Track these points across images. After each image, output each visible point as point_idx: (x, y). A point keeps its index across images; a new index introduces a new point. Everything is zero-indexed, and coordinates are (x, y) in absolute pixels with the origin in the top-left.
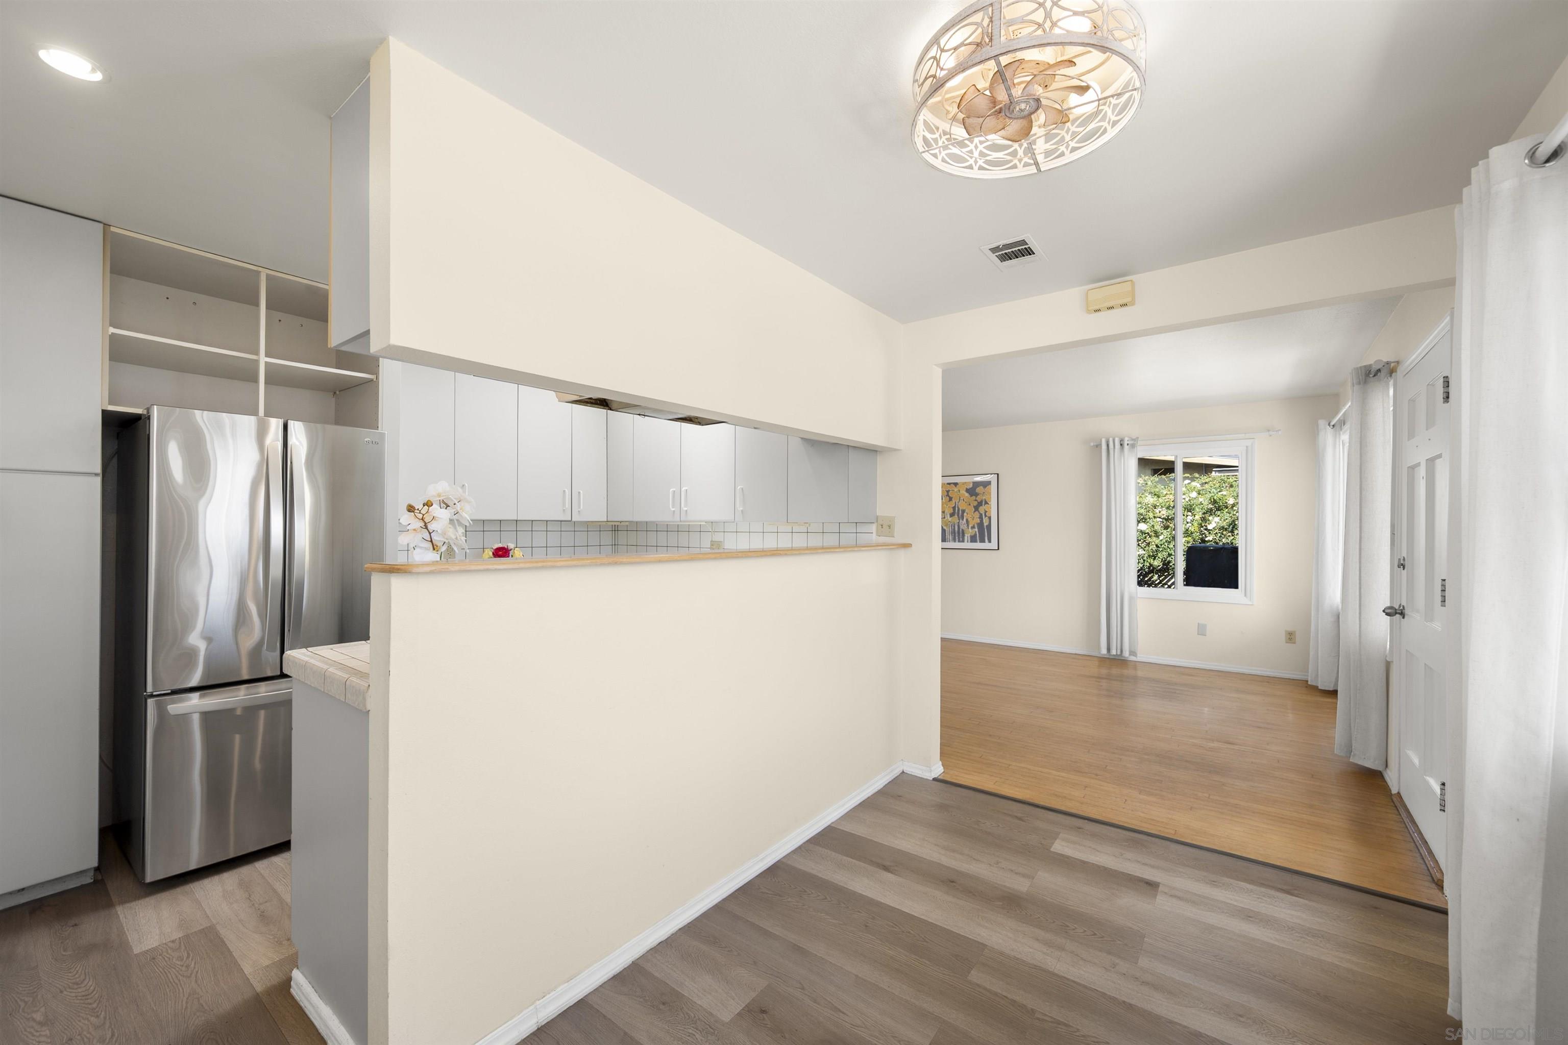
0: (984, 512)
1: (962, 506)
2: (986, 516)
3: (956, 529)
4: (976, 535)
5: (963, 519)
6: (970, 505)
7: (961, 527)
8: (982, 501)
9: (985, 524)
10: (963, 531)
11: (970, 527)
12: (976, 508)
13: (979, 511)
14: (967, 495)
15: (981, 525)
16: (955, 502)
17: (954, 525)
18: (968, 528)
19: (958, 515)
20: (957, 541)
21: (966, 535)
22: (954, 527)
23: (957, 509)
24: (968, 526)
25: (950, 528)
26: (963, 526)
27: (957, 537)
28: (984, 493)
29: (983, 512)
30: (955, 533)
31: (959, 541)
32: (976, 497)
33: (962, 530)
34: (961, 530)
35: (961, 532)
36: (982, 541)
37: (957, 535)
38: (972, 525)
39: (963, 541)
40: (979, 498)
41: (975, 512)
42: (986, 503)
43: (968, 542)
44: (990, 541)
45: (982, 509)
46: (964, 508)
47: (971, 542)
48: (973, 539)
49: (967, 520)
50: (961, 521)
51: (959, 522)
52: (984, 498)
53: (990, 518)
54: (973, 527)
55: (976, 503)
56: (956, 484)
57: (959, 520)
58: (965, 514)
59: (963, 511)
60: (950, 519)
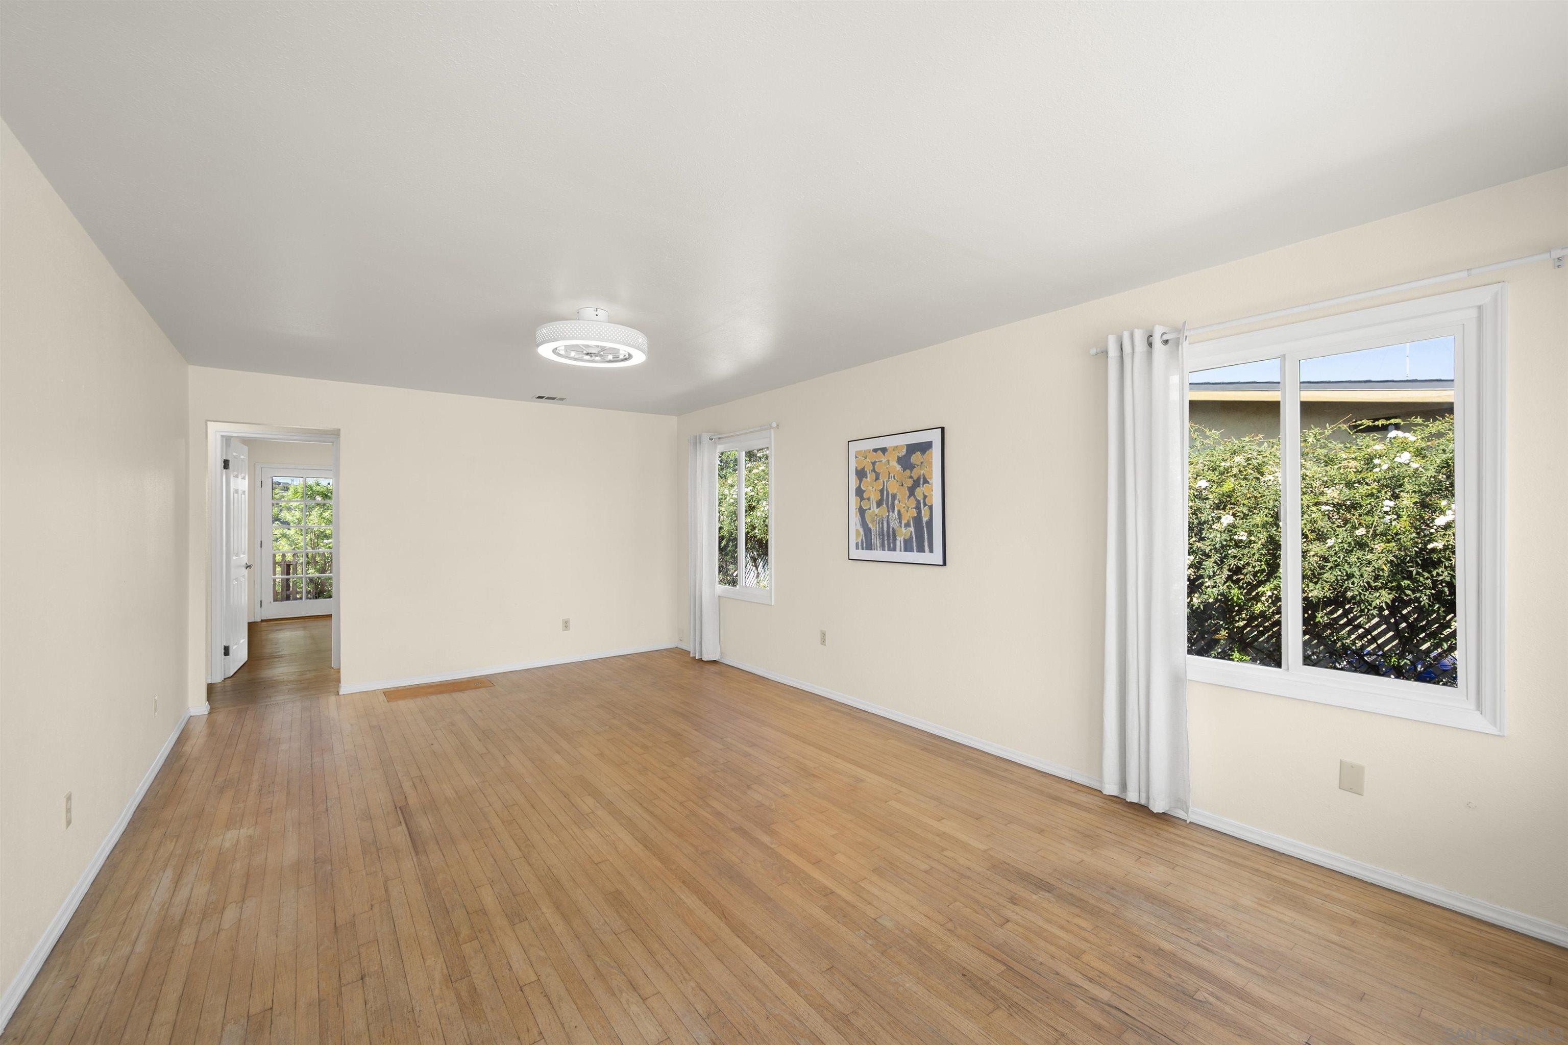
0: (922, 497)
1: (893, 487)
2: (925, 505)
3: (885, 529)
4: (911, 537)
5: (893, 512)
6: (902, 485)
7: (892, 525)
8: (919, 479)
9: (925, 519)
10: (894, 531)
11: (903, 526)
12: (912, 491)
13: (915, 497)
14: (899, 468)
15: (918, 520)
16: (883, 481)
17: (883, 520)
18: (901, 527)
19: (887, 505)
20: (886, 548)
21: (898, 538)
22: (882, 523)
23: (885, 492)
24: (900, 522)
25: (877, 526)
26: (894, 524)
27: (886, 542)
28: (922, 463)
29: (920, 498)
30: (883, 535)
31: (889, 550)
32: (911, 471)
33: (893, 529)
34: (891, 530)
35: (891, 533)
36: (921, 549)
37: (886, 538)
38: (906, 522)
39: (894, 550)
40: (915, 473)
41: (909, 497)
42: (926, 481)
43: (901, 551)
44: (931, 551)
45: (919, 492)
46: (895, 492)
47: (906, 550)
48: (908, 548)
49: (899, 512)
50: (891, 513)
51: (888, 516)
52: (922, 472)
53: (931, 508)
54: (907, 525)
55: (910, 483)
56: (884, 450)
57: (889, 511)
58: (896, 502)
59: (894, 497)
60: (877, 511)
